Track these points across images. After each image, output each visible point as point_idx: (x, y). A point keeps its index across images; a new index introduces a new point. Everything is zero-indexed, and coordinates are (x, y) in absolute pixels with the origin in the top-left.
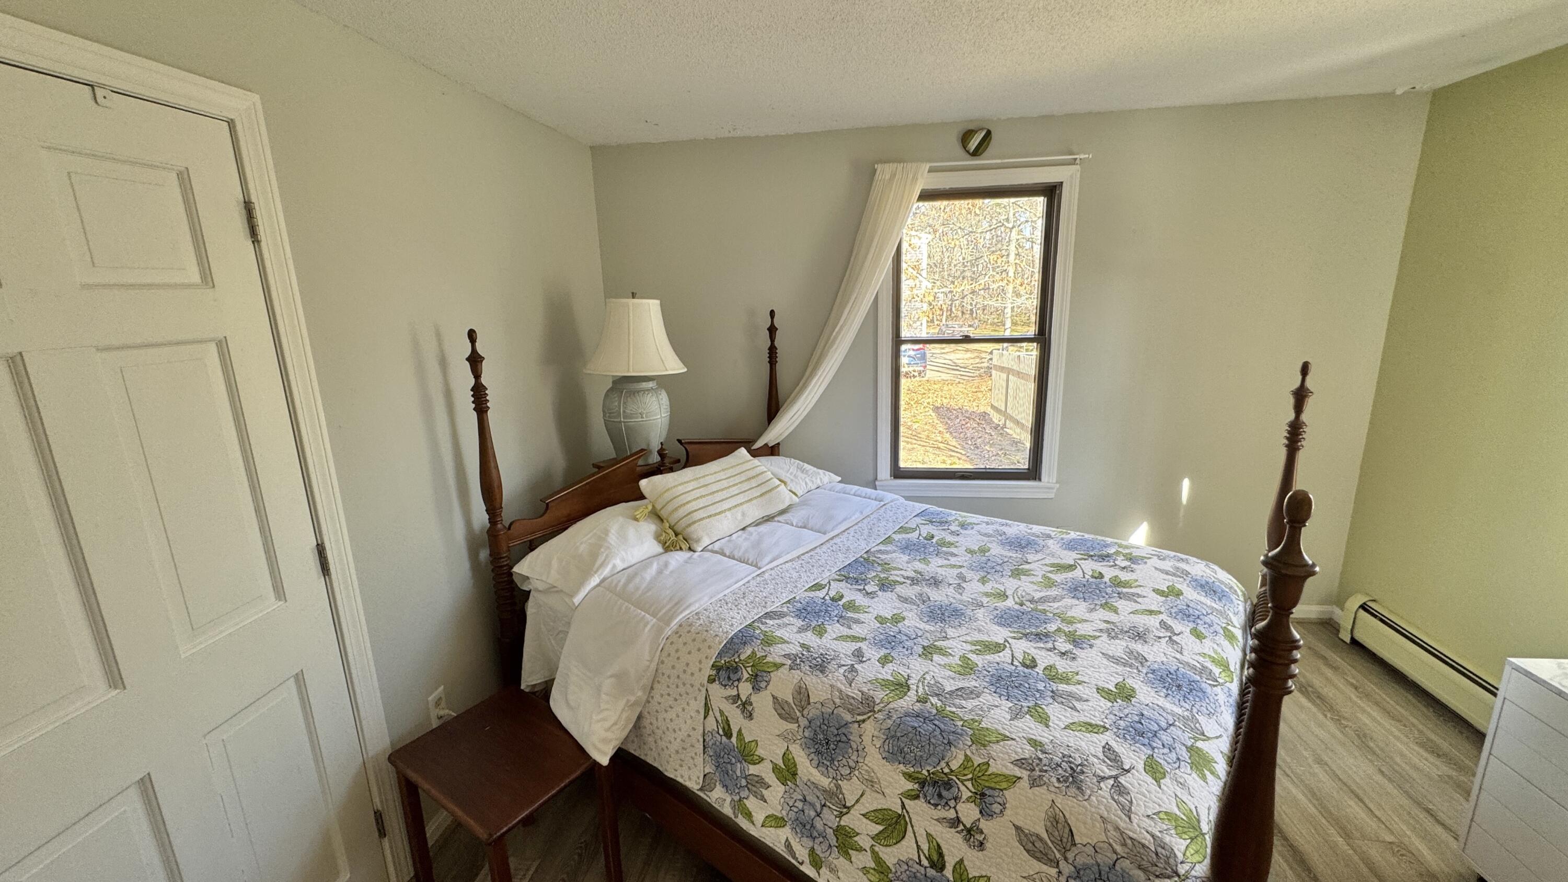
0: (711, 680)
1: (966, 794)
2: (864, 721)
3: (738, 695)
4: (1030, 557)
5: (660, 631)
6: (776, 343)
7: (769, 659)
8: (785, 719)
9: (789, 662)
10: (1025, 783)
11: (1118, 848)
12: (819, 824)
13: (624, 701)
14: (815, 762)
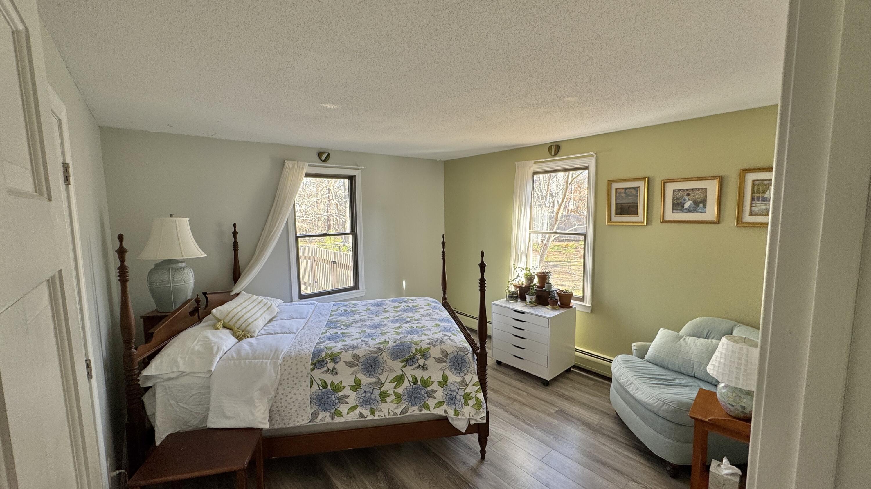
0: (312, 370)
1: (419, 357)
2: (382, 354)
3: (328, 369)
4: (385, 307)
5: (275, 364)
6: (237, 240)
7: (334, 352)
8: (353, 367)
9: (344, 350)
10: (432, 347)
11: (457, 350)
12: (373, 397)
13: (266, 400)
14: (368, 376)
